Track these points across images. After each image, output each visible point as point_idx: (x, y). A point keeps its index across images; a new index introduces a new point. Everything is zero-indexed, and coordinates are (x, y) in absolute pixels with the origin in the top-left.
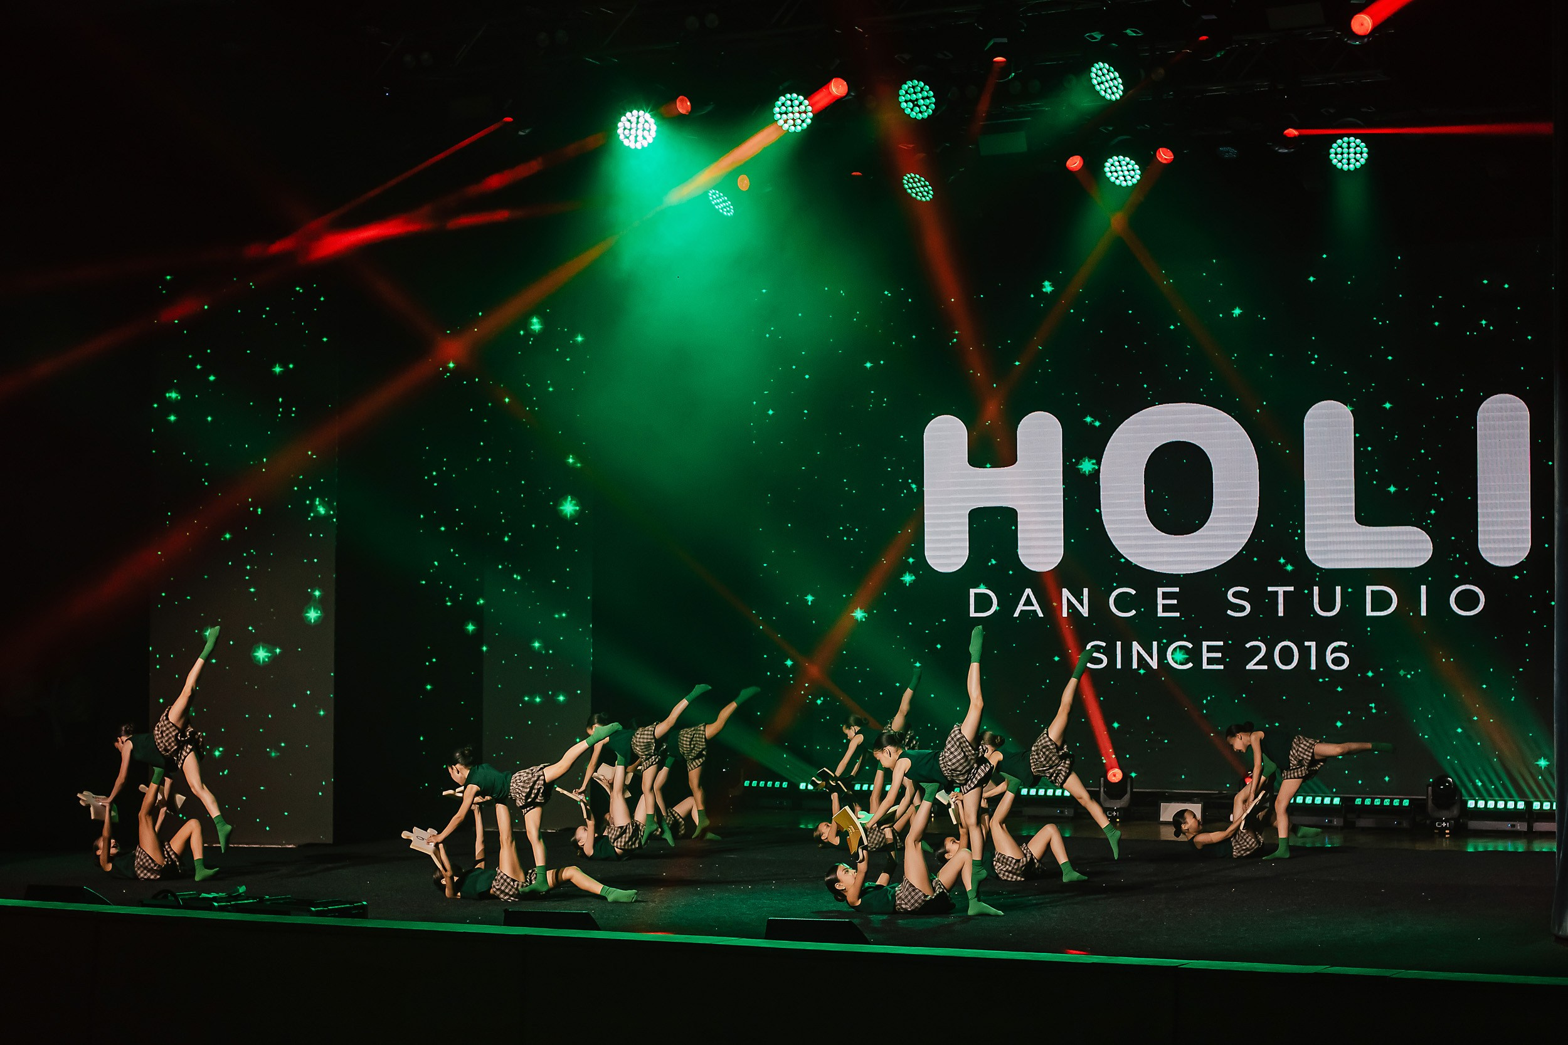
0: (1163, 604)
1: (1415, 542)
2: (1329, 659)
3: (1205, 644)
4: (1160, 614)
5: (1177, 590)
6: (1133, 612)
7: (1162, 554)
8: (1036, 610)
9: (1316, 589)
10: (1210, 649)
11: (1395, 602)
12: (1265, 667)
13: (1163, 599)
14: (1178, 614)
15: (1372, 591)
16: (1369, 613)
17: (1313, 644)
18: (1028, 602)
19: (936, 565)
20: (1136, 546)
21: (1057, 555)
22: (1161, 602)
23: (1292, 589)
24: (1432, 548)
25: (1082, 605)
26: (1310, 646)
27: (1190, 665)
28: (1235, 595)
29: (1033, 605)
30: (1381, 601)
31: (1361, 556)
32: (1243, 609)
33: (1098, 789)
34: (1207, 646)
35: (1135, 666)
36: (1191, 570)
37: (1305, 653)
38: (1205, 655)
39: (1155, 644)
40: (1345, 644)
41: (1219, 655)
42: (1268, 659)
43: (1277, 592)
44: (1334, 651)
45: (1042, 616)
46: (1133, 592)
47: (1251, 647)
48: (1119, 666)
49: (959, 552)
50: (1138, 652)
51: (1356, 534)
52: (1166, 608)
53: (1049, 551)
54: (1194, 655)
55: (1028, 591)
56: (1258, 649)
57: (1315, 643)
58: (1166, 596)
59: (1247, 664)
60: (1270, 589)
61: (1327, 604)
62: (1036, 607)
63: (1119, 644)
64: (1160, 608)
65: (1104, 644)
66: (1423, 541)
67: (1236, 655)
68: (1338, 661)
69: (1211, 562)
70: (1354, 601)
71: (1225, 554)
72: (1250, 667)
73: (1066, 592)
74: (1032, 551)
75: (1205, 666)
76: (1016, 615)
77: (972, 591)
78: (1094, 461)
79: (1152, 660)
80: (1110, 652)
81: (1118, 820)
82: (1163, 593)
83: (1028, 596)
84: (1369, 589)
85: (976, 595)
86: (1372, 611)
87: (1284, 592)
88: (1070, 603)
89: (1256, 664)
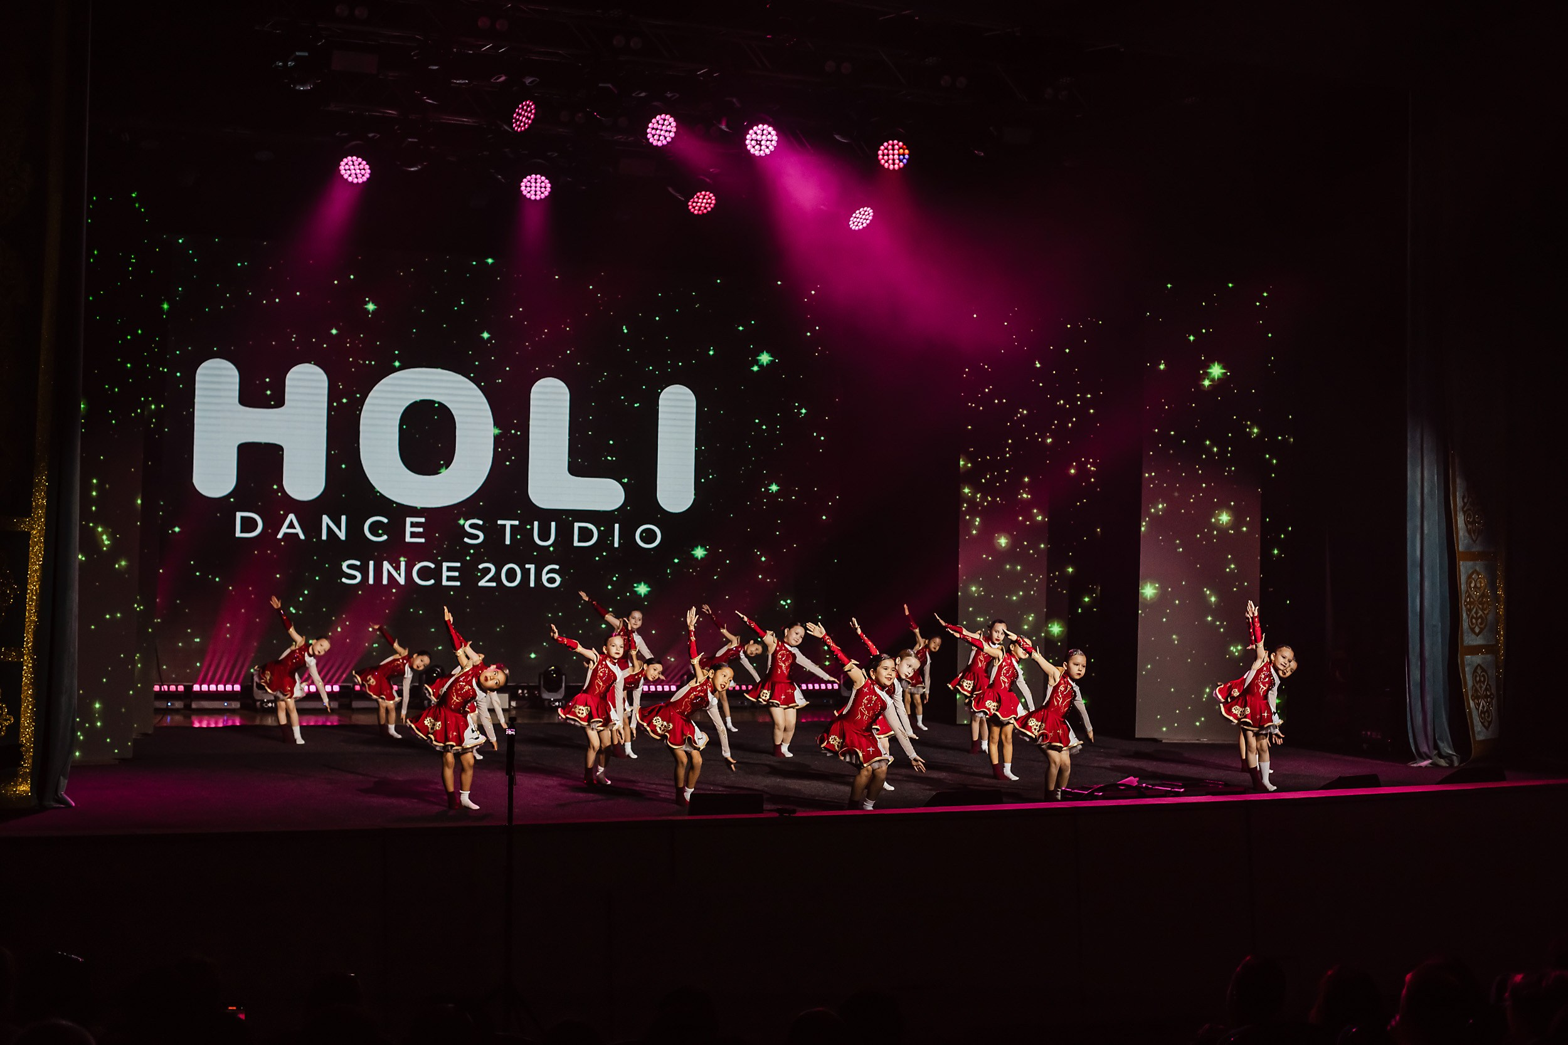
0: (411, 531)
2: (545, 578)
3: (445, 565)
4: (408, 539)
5: (423, 520)
6: (385, 537)
8: (297, 534)
9: (536, 524)
10: (449, 569)
11: (595, 537)
12: (494, 584)
13: (411, 527)
14: (423, 540)
15: (579, 527)
16: (576, 544)
17: (532, 567)
18: (291, 526)
22: (409, 529)
23: (516, 523)
26: (529, 569)
27: (432, 581)
28: (471, 526)
29: (295, 528)
30: (585, 535)
32: (477, 537)
34: (447, 567)
35: (385, 582)
37: (526, 573)
38: (445, 574)
39: (403, 565)
40: (557, 567)
41: (457, 574)
42: (497, 578)
43: (505, 525)
44: (548, 572)
45: (304, 538)
46: (385, 520)
47: (483, 568)
48: (371, 581)
50: (388, 571)
52: (413, 535)
54: (436, 574)
55: (291, 516)
56: (488, 570)
57: (533, 565)
58: (413, 525)
59: (480, 581)
60: (500, 522)
61: (544, 536)
62: (298, 530)
63: (371, 563)
64: (408, 535)
65: (358, 563)
67: (469, 574)
68: (551, 580)
70: (565, 533)
72: (480, 584)
73: (326, 519)
75: (445, 583)
76: (280, 536)
77: (239, 515)
78: (355, 410)
79: (400, 576)
80: (364, 570)
82: (412, 523)
83: (291, 520)
84: (577, 525)
85: (242, 518)
86: (579, 541)
87: (512, 526)
88: (328, 527)
89: (487, 582)
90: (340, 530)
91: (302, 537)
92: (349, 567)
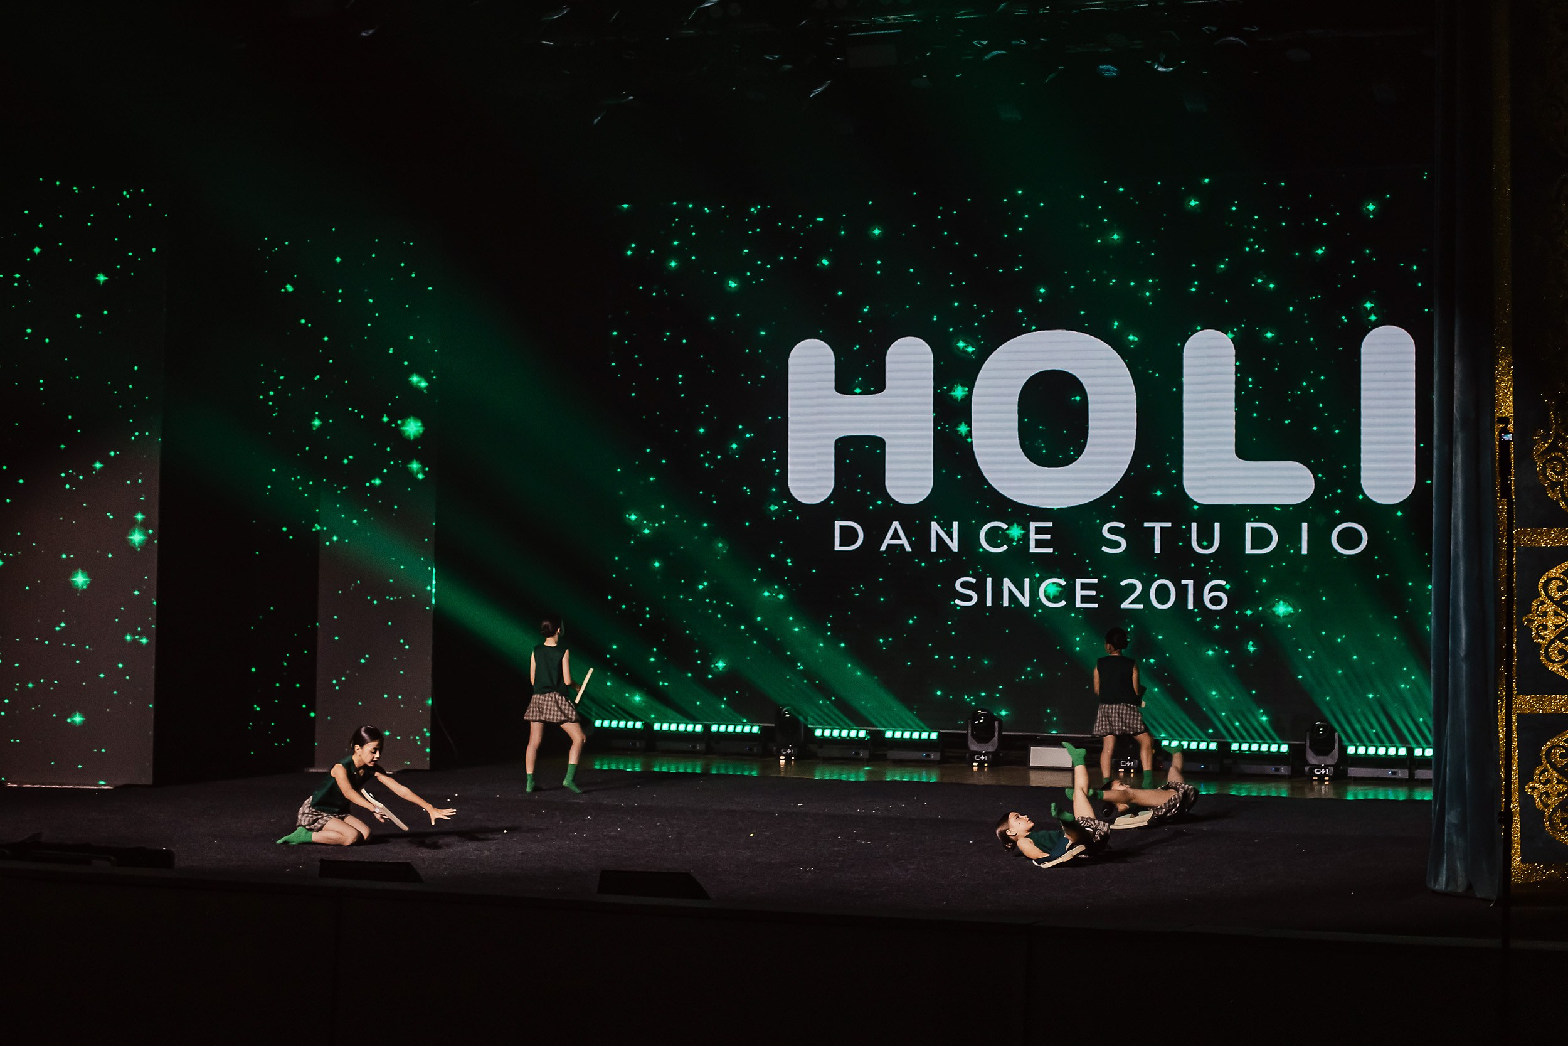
0: (1036, 540)
1: (1297, 477)
2: (1207, 598)
3: (1079, 581)
4: (1033, 549)
5: (1050, 524)
6: (1005, 547)
7: (1035, 488)
8: (902, 545)
9: (1194, 525)
10: (1084, 587)
11: (1275, 541)
12: (1141, 606)
13: (1036, 534)
14: (1051, 550)
15: (1252, 528)
16: (1249, 551)
17: (1190, 583)
18: (896, 536)
19: (799, 496)
20: (1008, 480)
21: (928, 487)
22: (1033, 537)
23: (1169, 525)
24: (1314, 484)
25: (952, 539)
26: (1187, 585)
27: (1063, 603)
28: (1112, 530)
29: (900, 539)
30: (1261, 539)
31: (1241, 491)
32: (1117, 545)
33: (966, 732)
34: (1082, 584)
35: (1006, 604)
36: (1065, 505)
37: (1182, 591)
38: (1079, 593)
39: (1027, 580)
40: (1223, 583)
41: (1093, 593)
42: (1144, 598)
43: (1154, 528)
44: (1211, 590)
45: (910, 550)
46: (1005, 526)
47: (1126, 585)
48: (989, 604)
49: (824, 483)
50: (1009, 589)
51: (1236, 469)
52: (1039, 543)
53: (917, 483)
54: (1068, 593)
55: (896, 524)
56: (1133, 588)
57: (1192, 581)
58: (1039, 531)
59: (1122, 603)
60: (1146, 525)
61: (1205, 541)
62: (904, 541)
63: (989, 580)
64: (1032, 544)
65: (974, 580)
66: (1303, 477)
67: (1110, 594)
68: (1216, 601)
69: (1086, 497)
70: (1233, 537)
71: (1101, 488)
72: (1125, 605)
73: (935, 526)
74: (901, 483)
75: (1079, 604)
76: (883, 549)
77: (838, 524)
78: (967, 389)
79: (1023, 596)
80: (980, 588)
81: (986, 765)
82: (1036, 527)
83: (896, 529)
84: (1249, 526)
85: (841, 527)
86: (1251, 549)
87: (1161, 528)
88: (939, 537)
89: (1129, 604)
90: (951, 539)
91: (908, 549)
92: (963, 585)
